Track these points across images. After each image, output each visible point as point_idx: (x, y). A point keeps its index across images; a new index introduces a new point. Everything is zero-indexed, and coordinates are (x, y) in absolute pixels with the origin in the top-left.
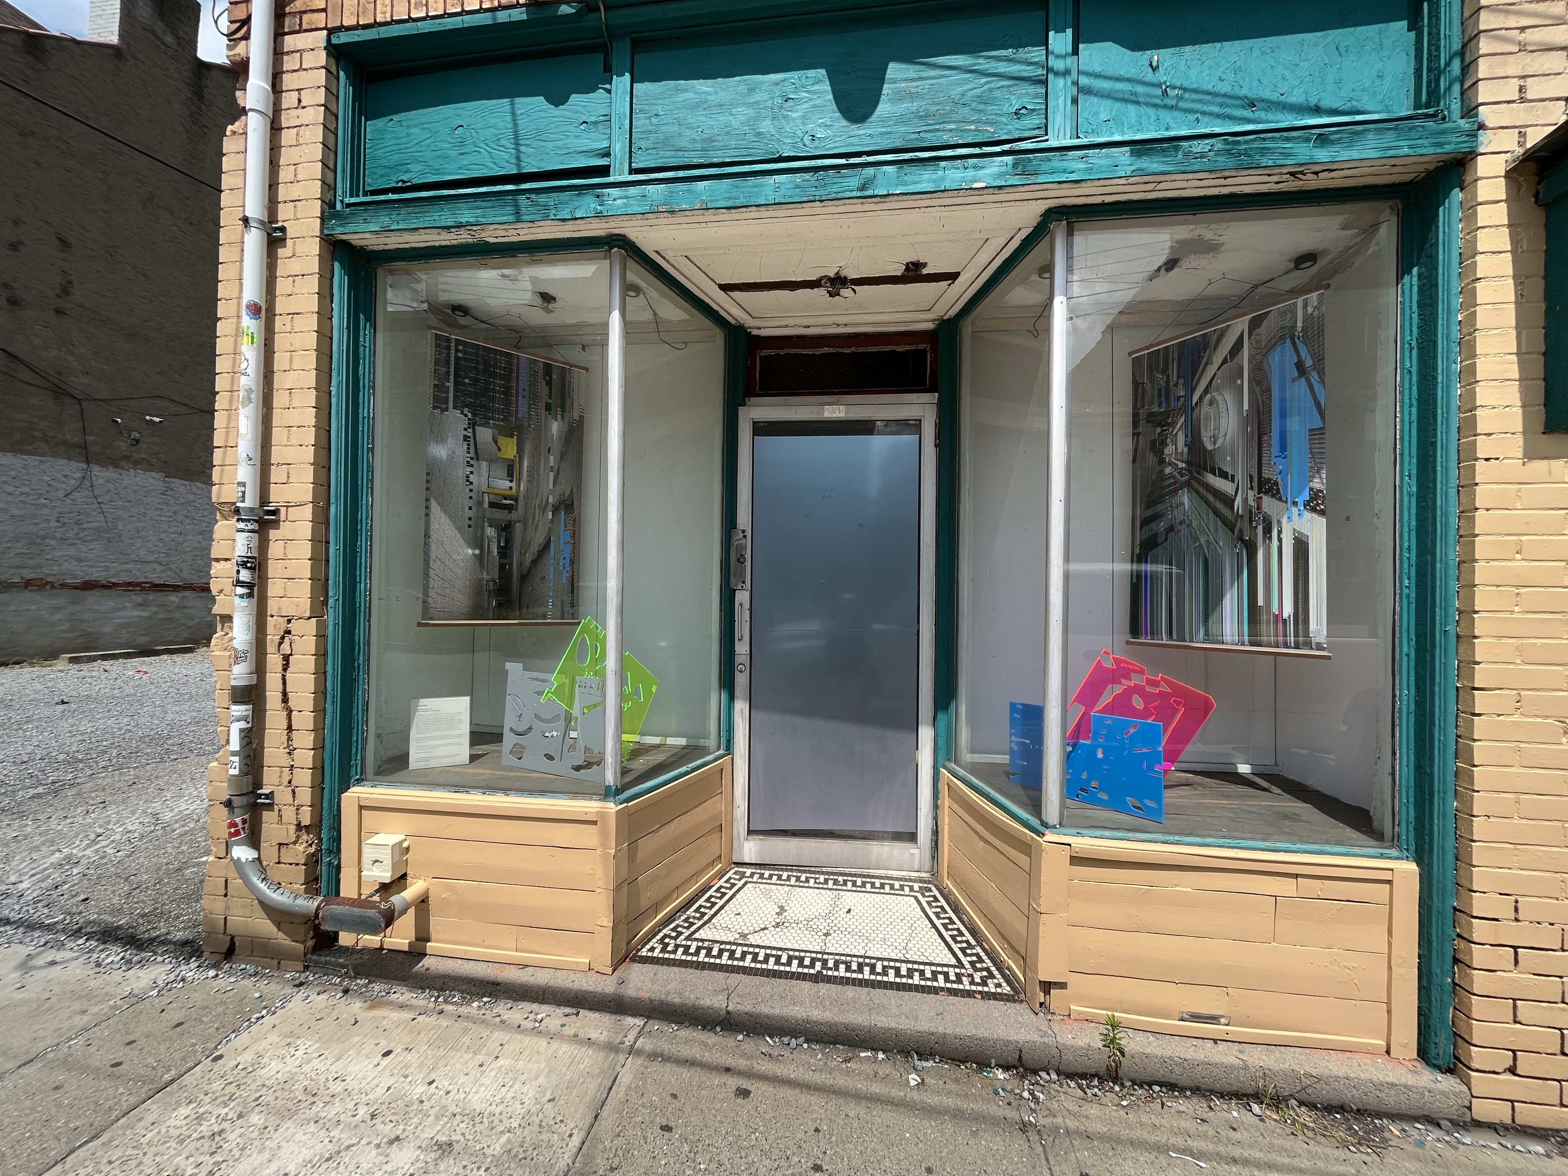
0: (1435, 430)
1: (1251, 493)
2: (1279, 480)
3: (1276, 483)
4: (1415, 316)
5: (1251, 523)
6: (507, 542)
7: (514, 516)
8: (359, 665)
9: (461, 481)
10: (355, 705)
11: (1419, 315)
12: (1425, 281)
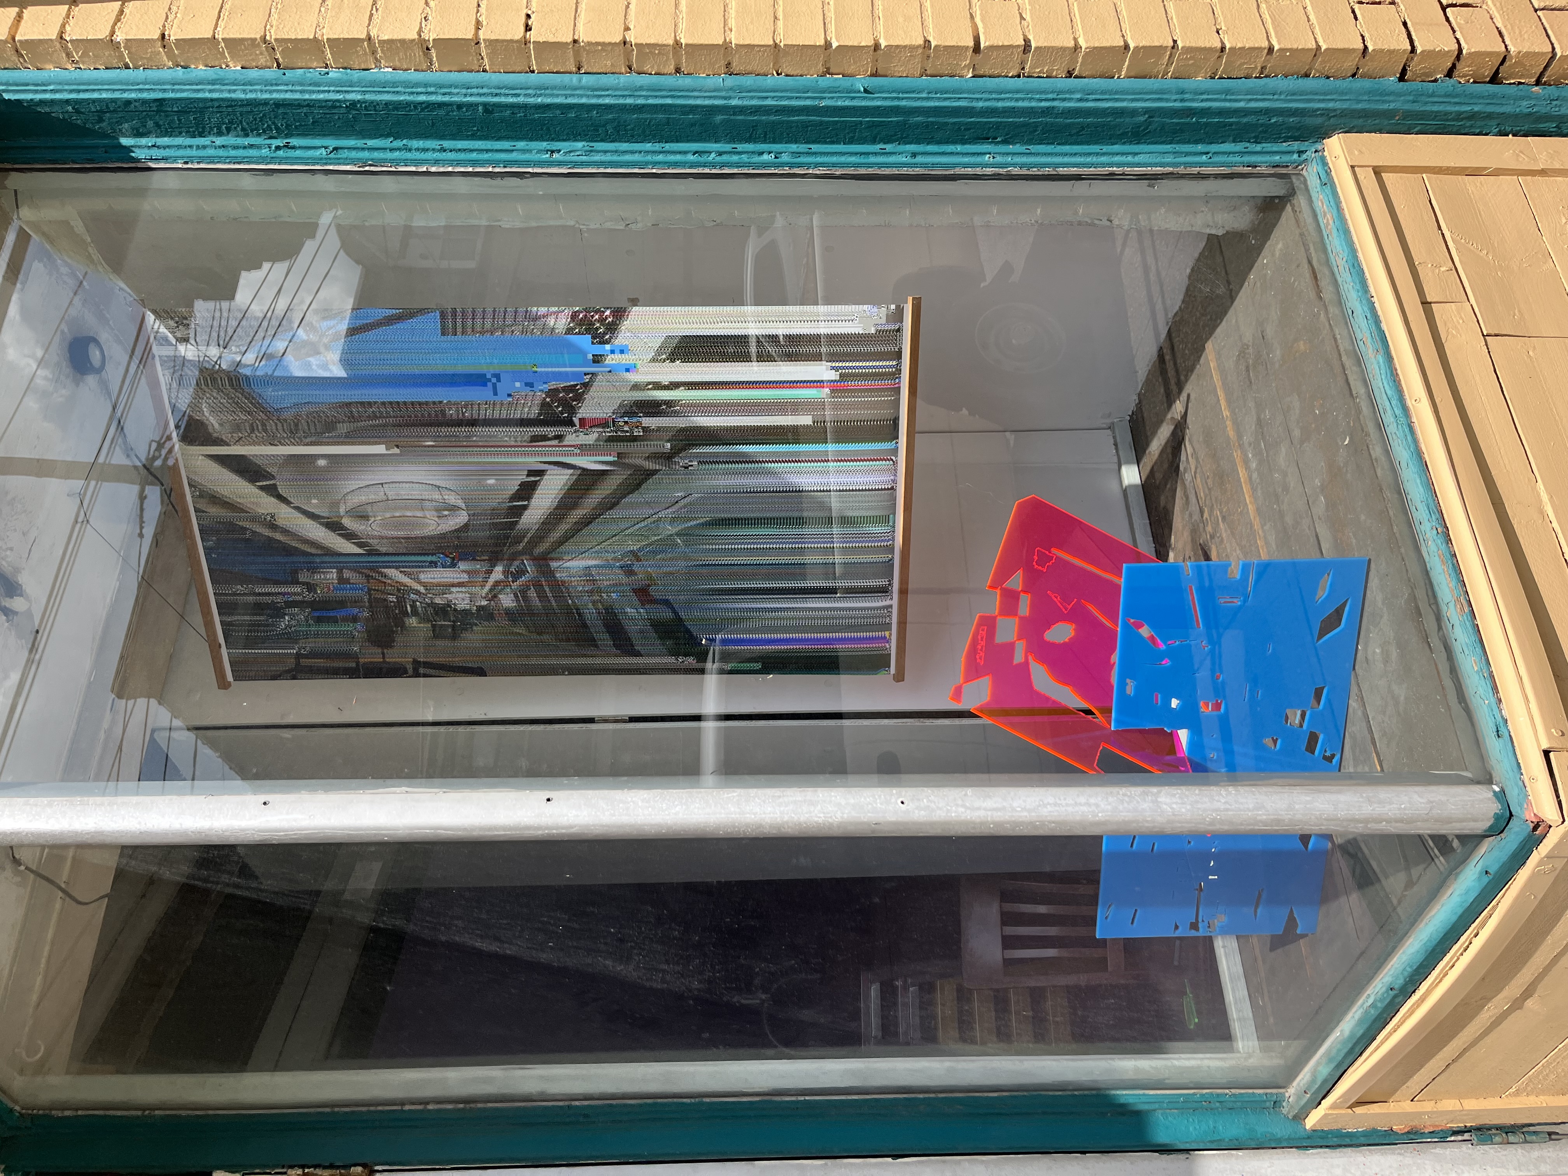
0: (460, 106)
1: (571, 438)
2: (546, 387)
3: (553, 393)
4: (219, 141)
5: (634, 439)
11: (220, 134)
12: (150, 124)
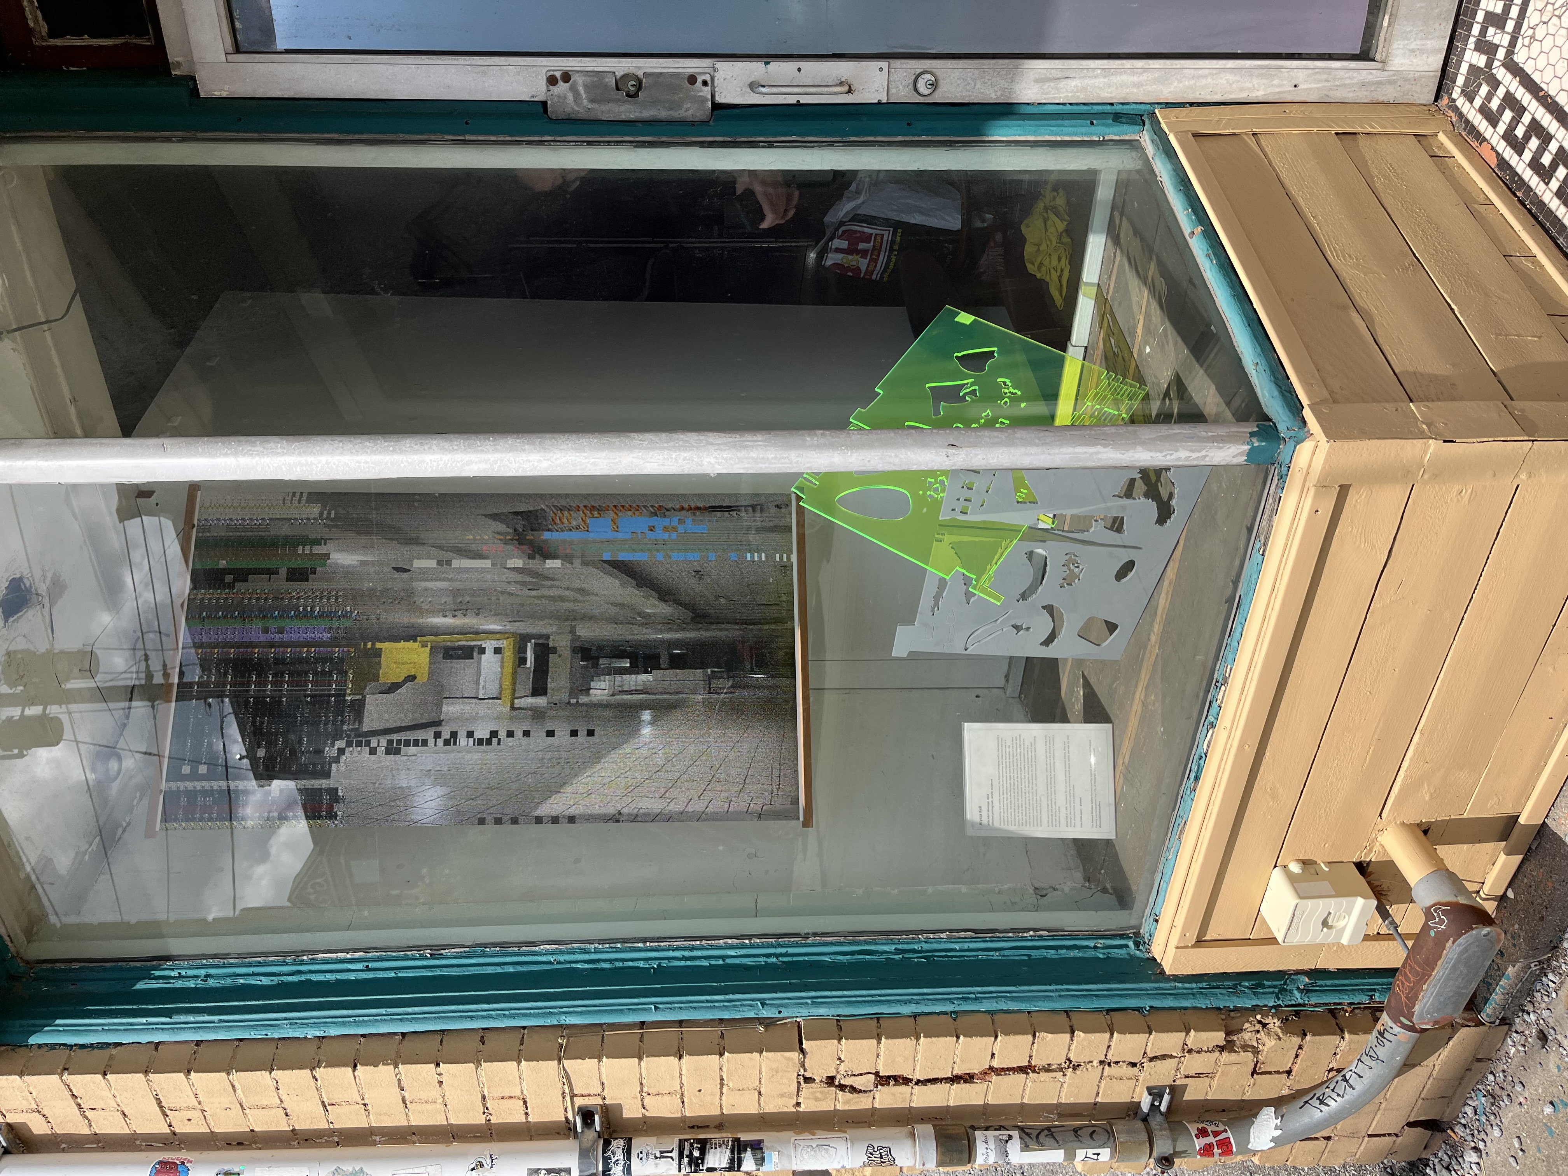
6: (622, 655)
7: (561, 642)
8: (898, 951)
9: (490, 755)
10: (982, 955)
